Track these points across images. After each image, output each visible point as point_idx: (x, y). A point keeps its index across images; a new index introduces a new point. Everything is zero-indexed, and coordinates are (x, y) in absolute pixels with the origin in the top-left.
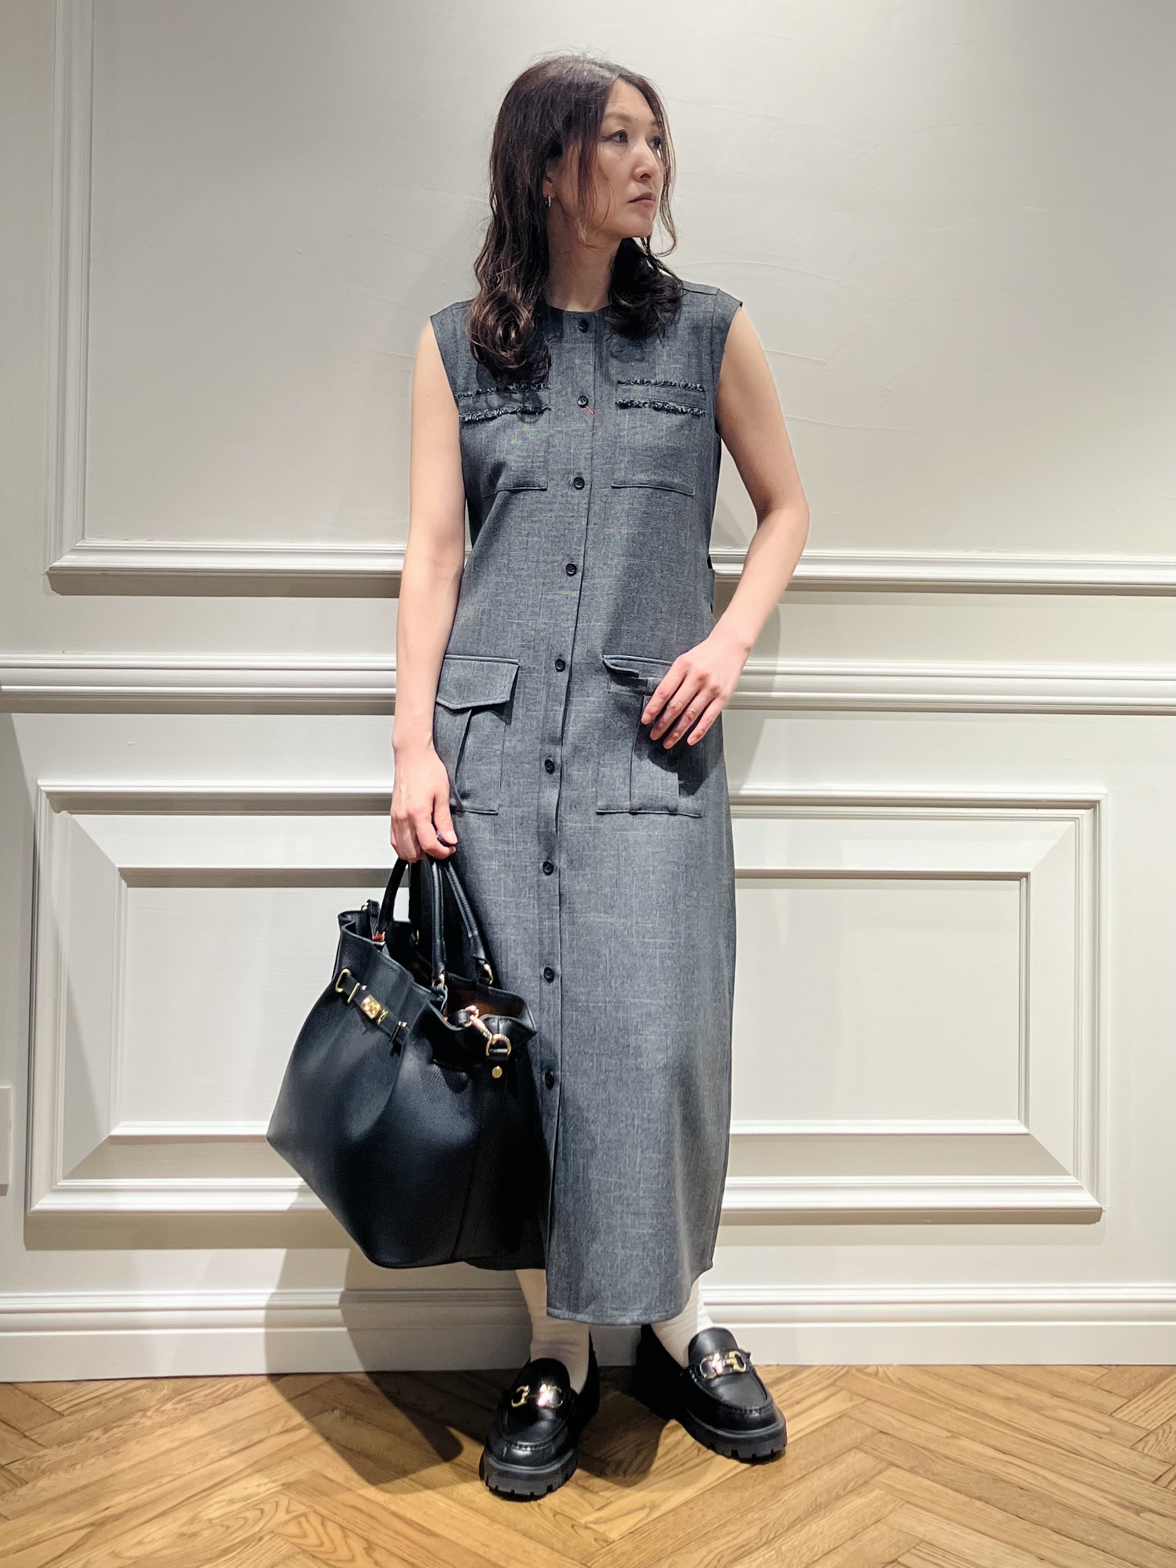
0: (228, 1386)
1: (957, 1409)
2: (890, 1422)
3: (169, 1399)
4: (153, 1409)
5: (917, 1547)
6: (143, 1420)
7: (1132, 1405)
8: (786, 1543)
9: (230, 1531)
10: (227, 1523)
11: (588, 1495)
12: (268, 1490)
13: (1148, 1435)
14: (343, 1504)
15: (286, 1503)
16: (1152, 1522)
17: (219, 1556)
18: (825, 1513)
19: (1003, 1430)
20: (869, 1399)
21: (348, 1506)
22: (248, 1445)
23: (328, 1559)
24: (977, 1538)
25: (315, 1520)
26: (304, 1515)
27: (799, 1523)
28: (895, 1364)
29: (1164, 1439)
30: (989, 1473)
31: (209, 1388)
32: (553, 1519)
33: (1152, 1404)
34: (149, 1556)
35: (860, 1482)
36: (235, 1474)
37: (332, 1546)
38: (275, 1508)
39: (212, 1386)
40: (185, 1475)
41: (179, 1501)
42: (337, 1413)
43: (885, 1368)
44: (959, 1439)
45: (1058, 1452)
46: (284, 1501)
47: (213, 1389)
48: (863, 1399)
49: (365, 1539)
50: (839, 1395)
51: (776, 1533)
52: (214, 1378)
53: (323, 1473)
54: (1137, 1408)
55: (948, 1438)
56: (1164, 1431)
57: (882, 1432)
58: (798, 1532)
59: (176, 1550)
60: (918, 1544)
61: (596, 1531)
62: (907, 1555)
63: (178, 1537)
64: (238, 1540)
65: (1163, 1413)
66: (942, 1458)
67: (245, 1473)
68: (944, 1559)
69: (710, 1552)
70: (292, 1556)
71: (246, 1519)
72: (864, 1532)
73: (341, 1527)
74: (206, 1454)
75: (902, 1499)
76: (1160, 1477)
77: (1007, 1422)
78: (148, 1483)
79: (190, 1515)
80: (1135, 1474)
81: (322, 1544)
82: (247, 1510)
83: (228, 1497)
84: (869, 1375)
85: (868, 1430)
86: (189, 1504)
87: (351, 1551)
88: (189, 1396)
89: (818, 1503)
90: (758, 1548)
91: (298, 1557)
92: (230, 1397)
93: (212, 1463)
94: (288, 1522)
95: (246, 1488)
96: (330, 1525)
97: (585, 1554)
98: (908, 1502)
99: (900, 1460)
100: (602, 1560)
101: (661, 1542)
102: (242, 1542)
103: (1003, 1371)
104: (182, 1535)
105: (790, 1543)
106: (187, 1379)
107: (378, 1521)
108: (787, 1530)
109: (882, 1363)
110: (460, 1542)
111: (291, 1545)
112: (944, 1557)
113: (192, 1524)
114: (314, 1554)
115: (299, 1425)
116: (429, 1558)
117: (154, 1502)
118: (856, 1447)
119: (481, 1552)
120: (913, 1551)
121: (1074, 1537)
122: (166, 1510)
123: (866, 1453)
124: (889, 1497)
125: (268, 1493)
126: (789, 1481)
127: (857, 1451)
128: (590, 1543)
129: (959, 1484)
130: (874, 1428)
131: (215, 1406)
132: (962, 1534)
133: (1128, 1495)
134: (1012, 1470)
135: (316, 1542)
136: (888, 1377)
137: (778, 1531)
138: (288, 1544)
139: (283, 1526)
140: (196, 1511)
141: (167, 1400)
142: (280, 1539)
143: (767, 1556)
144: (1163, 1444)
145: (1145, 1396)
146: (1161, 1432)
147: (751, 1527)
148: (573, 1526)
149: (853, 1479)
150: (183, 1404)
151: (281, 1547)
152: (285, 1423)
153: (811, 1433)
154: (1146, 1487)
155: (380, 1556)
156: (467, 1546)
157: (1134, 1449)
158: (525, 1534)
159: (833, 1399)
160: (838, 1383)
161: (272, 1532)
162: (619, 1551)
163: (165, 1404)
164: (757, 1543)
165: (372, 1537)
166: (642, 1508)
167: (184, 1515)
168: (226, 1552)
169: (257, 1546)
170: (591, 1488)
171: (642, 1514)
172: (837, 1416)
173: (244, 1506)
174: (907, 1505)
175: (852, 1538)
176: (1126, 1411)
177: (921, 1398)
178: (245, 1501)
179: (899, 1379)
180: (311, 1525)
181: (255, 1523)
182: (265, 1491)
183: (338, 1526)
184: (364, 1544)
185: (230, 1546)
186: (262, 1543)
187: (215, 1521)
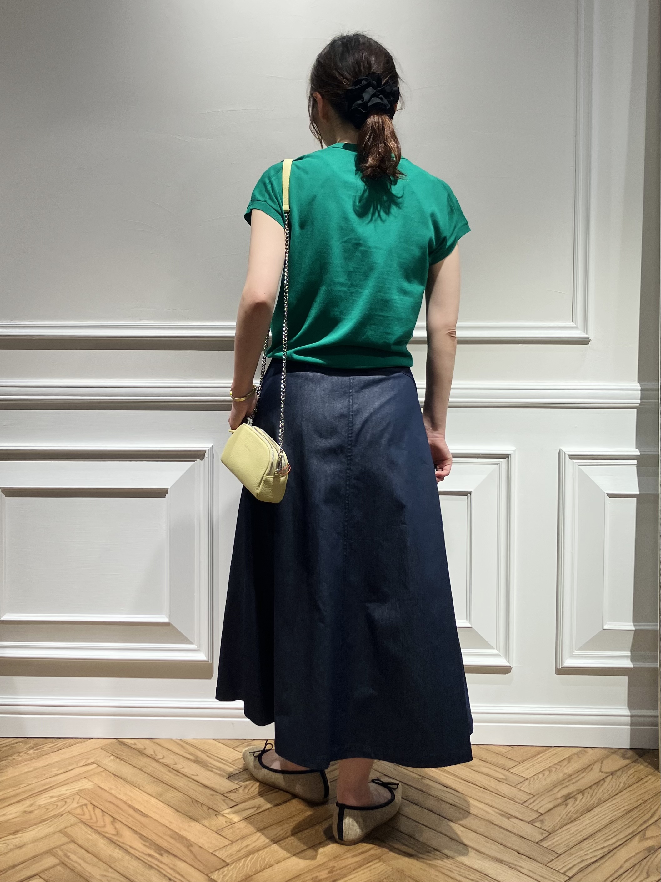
0: (61, 743)
3: (32, 748)
4: (24, 752)
6: (17, 758)
7: (521, 765)
9: (49, 810)
10: (47, 807)
11: (228, 801)
13: (525, 780)
14: (106, 801)
15: (79, 798)
16: (515, 823)
17: (40, 823)
21: (107, 801)
22: (65, 771)
23: (93, 826)
25: (90, 807)
26: (86, 805)
29: (532, 783)
32: (206, 810)
33: (530, 766)
34: (6, 821)
36: (56, 784)
37: (96, 820)
38: (72, 801)
39: (55, 743)
40: (32, 784)
41: (27, 796)
42: (112, 757)
44: (425, 780)
45: (474, 787)
46: (77, 797)
49: (112, 817)
52: (56, 739)
53: (99, 785)
54: (522, 767)
56: (534, 779)
59: (20, 819)
61: (227, 818)
63: (22, 813)
64: (50, 816)
65: (536, 770)
67: (61, 784)
69: (282, 830)
70: (75, 824)
71: (57, 806)
73: (102, 810)
74: (45, 775)
76: (525, 802)
77: (453, 772)
78: (13, 787)
79: (31, 803)
80: (512, 800)
81: (91, 819)
82: (59, 801)
83: (51, 795)
86: (32, 797)
87: (104, 822)
88: (44, 746)
91: (78, 824)
92: (62, 748)
93: (46, 779)
94: (77, 808)
95: (60, 791)
96: (97, 810)
97: (220, 828)
100: (226, 832)
101: (259, 824)
102: (53, 816)
104: (25, 812)
106: (43, 739)
107: (120, 809)
110: (159, 820)
111: (76, 819)
113: (30, 807)
114: (87, 823)
115: (93, 762)
116: (141, 827)
117: (15, 796)
119: (168, 826)
121: (472, 829)
122: (20, 800)
125: (70, 794)
128: (223, 823)
130: (382, 773)
131: (54, 752)
133: (506, 810)
134: (448, 795)
139: (74, 810)
142: (71, 815)
143: (310, 833)
144: (532, 785)
145: (529, 761)
146: (532, 779)
148: (216, 815)
150: (38, 751)
151: (71, 819)
152: (85, 762)
154: (516, 806)
155: (118, 825)
156: (162, 822)
157: (516, 788)
161: (69, 812)
162: (237, 827)
163: (30, 750)
165: (117, 816)
166: (253, 808)
167: (28, 802)
168: (44, 821)
169: (59, 819)
170: (229, 797)
171: (252, 811)
173: (57, 799)
176: (516, 769)
180: (88, 810)
181: (61, 808)
182: (69, 793)
183: (100, 810)
184: (111, 819)
185: (46, 818)
186: (62, 817)
187: (42, 806)
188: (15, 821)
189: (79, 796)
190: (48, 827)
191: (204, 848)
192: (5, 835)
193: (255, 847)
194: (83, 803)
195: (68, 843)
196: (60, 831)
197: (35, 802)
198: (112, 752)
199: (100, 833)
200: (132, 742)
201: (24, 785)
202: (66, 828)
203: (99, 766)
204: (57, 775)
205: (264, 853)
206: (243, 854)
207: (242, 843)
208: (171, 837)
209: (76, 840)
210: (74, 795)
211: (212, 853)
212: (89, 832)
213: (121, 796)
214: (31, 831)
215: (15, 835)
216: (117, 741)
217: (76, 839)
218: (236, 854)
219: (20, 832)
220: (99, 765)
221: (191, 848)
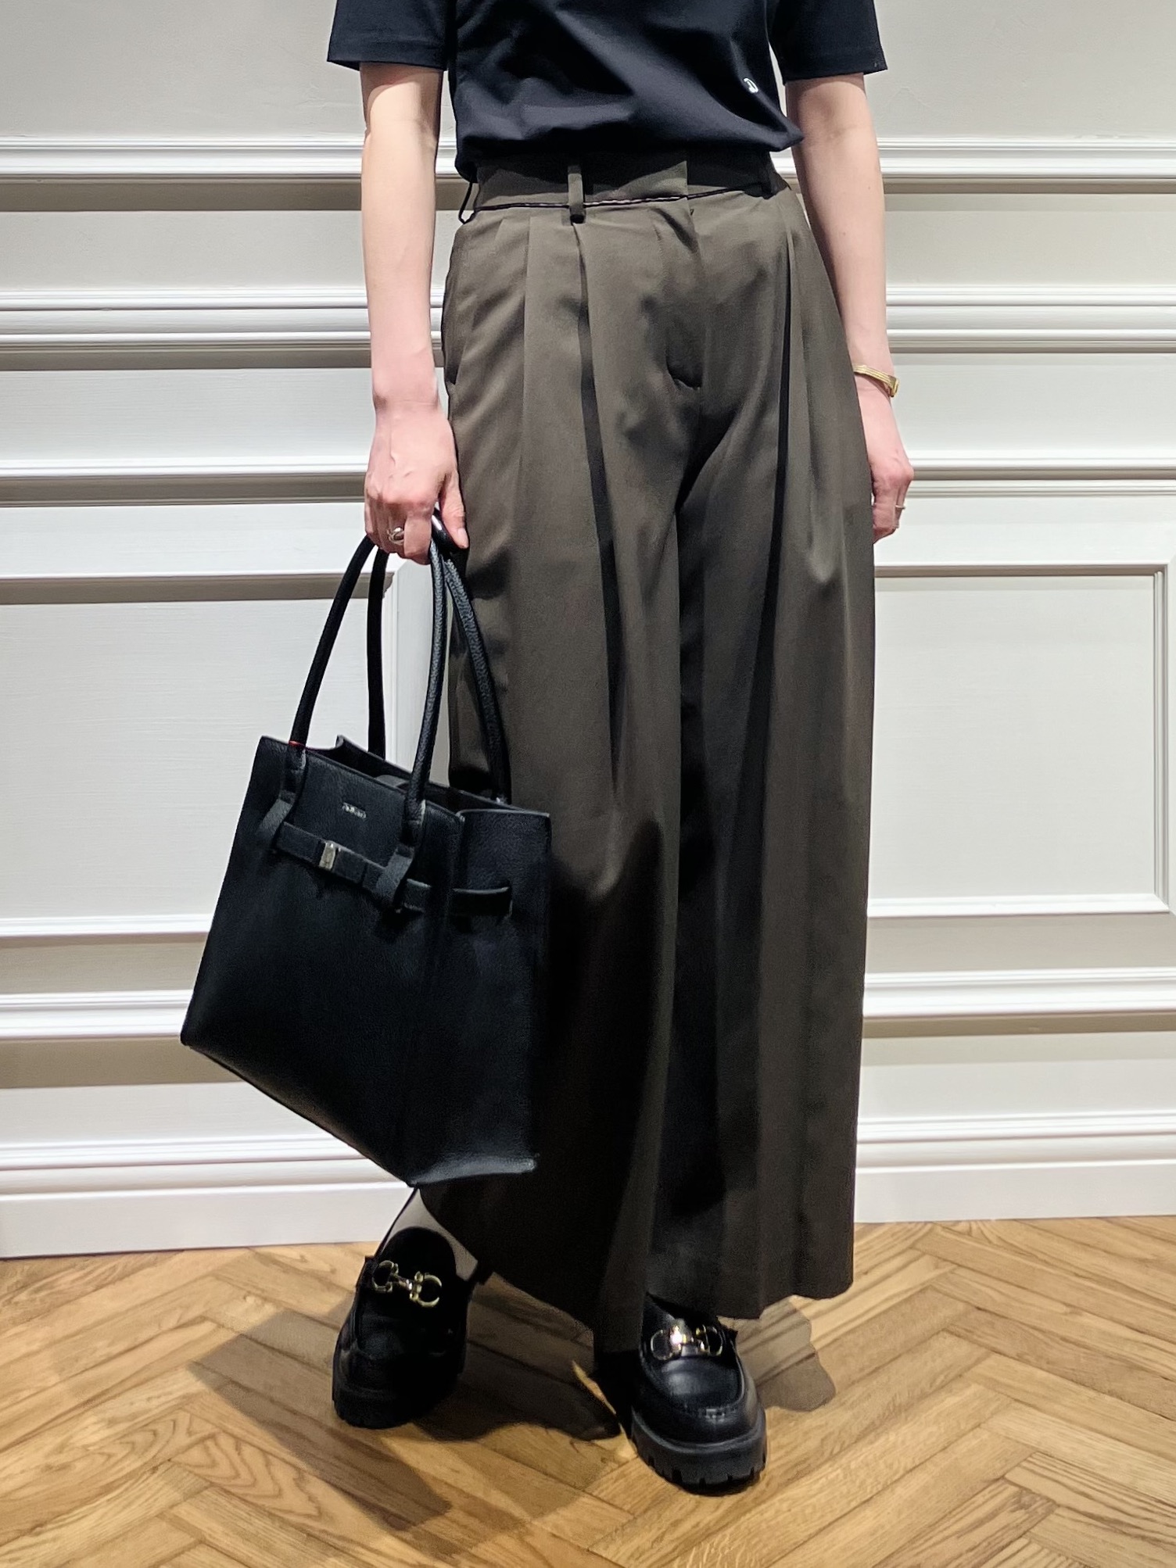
0: (103, 1268)
1: (1077, 1275)
2: (991, 1297)
3: (25, 1286)
5: (1030, 1459)
8: (856, 1458)
9: (113, 1460)
10: (106, 1450)
12: (164, 1404)
15: (187, 1421)
17: (100, 1495)
18: (906, 1418)
19: (1139, 1302)
20: (959, 1266)
22: (133, 1346)
23: (247, 1495)
24: (1108, 1445)
25: (227, 1443)
26: (212, 1437)
27: (871, 1431)
28: (993, 1218)
30: (1121, 1358)
31: (78, 1271)
35: (952, 1375)
36: (115, 1384)
37: (250, 1477)
38: (172, 1426)
39: (82, 1268)
40: (50, 1387)
41: (43, 1421)
42: (250, 1300)
43: (980, 1225)
44: (1081, 1315)
46: (183, 1418)
47: (81, 1273)
48: (954, 1266)
50: (923, 1261)
51: (841, 1447)
52: (87, 1258)
53: (235, 1379)
55: (1066, 1314)
57: (979, 1309)
58: (872, 1443)
59: (39, 1488)
60: (1031, 1456)
61: (602, 1448)
62: (1017, 1469)
63: (42, 1471)
64: (121, 1474)
66: (1057, 1339)
67: (130, 1383)
68: (1065, 1474)
71: (133, 1443)
72: (959, 1442)
73: (264, 1452)
74: (77, 1360)
75: (1009, 1396)
77: (1145, 1291)
79: (59, 1440)
81: (237, 1475)
82: (136, 1431)
83: (108, 1415)
84: (960, 1233)
85: (961, 1307)
86: (56, 1426)
87: (277, 1483)
88: (50, 1282)
89: (897, 1405)
90: (819, 1467)
91: (206, 1492)
92: (104, 1283)
93: (83, 1371)
94: (190, 1447)
95: (132, 1404)
96: (247, 1451)
98: (1017, 1400)
99: (1003, 1344)
100: (611, 1488)
102: (129, 1476)
103: (1135, 1224)
104: (49, 1468)
105: (862, 1458)
106: (47, 1261)
108: (856, 1442)
109: (975, 1218)
111: (197, 1478)
112: (1065, 1471)
113: (60, 1452)
114: (228, 1488)
115: (201, 1317)
117: (9, 1425)
118: (943, 1330)
120: (1025, 1464)
122: (27, 1435)
123: (959, 1336)
124: (991, 1394)
125: (163, 1408)
126: (858, 1376)
127: (945, 1334)
129: (1083, 1374)
130: (968, 1303)
132: (1090, 1441)
134: (1151, 1354)
135: (233, 1473)
136: (987, 1238)
137: (844, 1442)
138: (192, 1475)
139: (183, 1453)
140: (65, 1436)
141: (22, 1287)
142: (179, 1469)
143: (832, 1476)
147: (810, 1438)
149: (942, 1372)
150: (43, 1294)
153: (885, 1312)
158: (508, 1456)
159: (913, 1265)
160: (919, 1246)
161: (169, 1460)
162: (634, 1475)
163: (18, 1294)
164: (818, 1459)
167: (50, 1441)
168: (108, 1488)
169: (148, 1481)
172: (918, 1289)
173: (129, 1427)
174: (1016, 1405)
175: (944, 1449)
177: (1031, 1264)
178: (133, 1420)
179: (999, 1238)
180: (222, 1450)
181: (146, 1451)
182: (157, 1407)
183: (258, 1450)
184: (293, 1474)
185: (113, 1482)
186: (156, 1475)
187: (91, 1448)
188: (28, 1497)
189: (189, 1415)
190: (124, 1508)
191: (562, 1536)
192: (11, 1535)
193: (698, 1524)
194: (207, 1433)
195: (189, 1548)
196: (161, 1516)
197: (71, 1437)
198: (247, 1285)
199: (271, 1515)
200: (294, 1254)
201: (26, 1393)
202: (172, 1507)
203: (221, 1326)
204: (110, 1358)
205: (727, 1538)
206: (670, 1548)
207: (660, 1516)
208: (470, 1514)
209: (208, 1538)
210: (171, 1413)
211: (588, 1550)
212: (245, 1515)
213: (300, 1407)
214: (79, 1519)
215: (38, 1534)
216: (252, 1252)
217: (210, 1535)
218: (652, 1548)
219: (49, 1526)
220: (222, 1321)
221: (529, 1539)
